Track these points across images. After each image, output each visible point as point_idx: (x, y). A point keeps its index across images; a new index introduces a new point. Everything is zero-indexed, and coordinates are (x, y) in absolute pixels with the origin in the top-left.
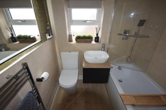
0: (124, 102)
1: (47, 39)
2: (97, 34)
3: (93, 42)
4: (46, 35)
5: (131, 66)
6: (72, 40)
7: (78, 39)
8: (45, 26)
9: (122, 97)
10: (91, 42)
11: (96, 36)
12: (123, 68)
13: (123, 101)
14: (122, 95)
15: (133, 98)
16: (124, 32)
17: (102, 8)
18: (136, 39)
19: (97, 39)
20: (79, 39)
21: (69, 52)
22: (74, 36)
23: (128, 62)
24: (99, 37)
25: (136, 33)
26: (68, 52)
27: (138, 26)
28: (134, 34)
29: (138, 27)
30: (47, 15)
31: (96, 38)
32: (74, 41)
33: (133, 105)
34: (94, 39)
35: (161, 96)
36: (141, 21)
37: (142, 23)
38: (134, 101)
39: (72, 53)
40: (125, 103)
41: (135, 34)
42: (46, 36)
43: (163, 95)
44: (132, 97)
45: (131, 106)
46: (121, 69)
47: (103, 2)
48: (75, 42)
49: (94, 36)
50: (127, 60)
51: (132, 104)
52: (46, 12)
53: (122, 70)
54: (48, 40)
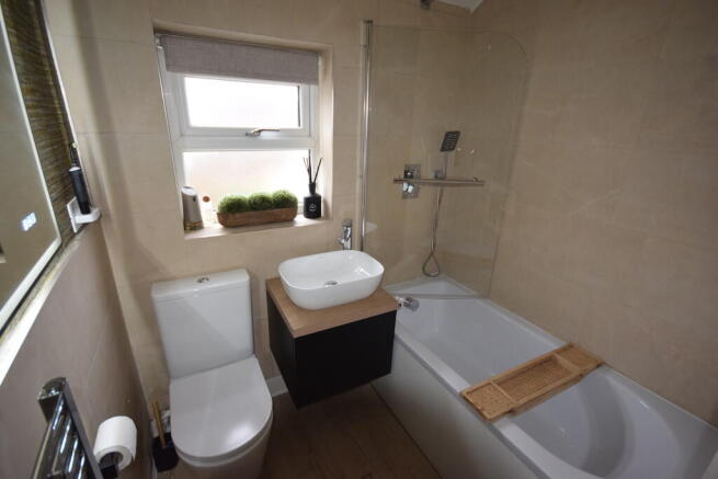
0: (485, 413)
1: (72, 229)
2: (312, 186)
3: (301, 220)
4: (68, 206)
5: (441, 286)
6: (201, 222)
7: (234, 213)
8: (57, 160)
9: (471, 400)
10: (290, 220)
11: (307, 193)
12: (421, 301)
13: (479, 413)
14: (468, 393)
15: (500, 389)
16: (406, 172)
17: (320, 84)
18: (442, 191)
19: (314, 206)
20: (238, 215)
21: (200, 281)
22: (206, 199)
23: (428, 275)
24: (320, 198)
25: (437, 172)
26: (196, 280)
27: (443, 149)
28: (432, 175)
29: (443, 153)
30: (56, 102)
31: (308, 201)
32: (212, 226)
33: (512, 412)
34: (301, 204)
35: (558, 356)
36: (448, 134)
37: (450, 141)
38: (507, 399)
39: (216, 284)
40: (490, 414)
41: (436, 177)
42: (67, 215)
43: (558, 352)
44: (496, 389)
45: (505, 418)
46: (417, 306)
47: (320, 63)
48: (219, 226)
49: (301, 193)
50: (423, 269)
51: (507, 410)
52: (51, 83)
53: (419, 310)
54: (78, 237)
